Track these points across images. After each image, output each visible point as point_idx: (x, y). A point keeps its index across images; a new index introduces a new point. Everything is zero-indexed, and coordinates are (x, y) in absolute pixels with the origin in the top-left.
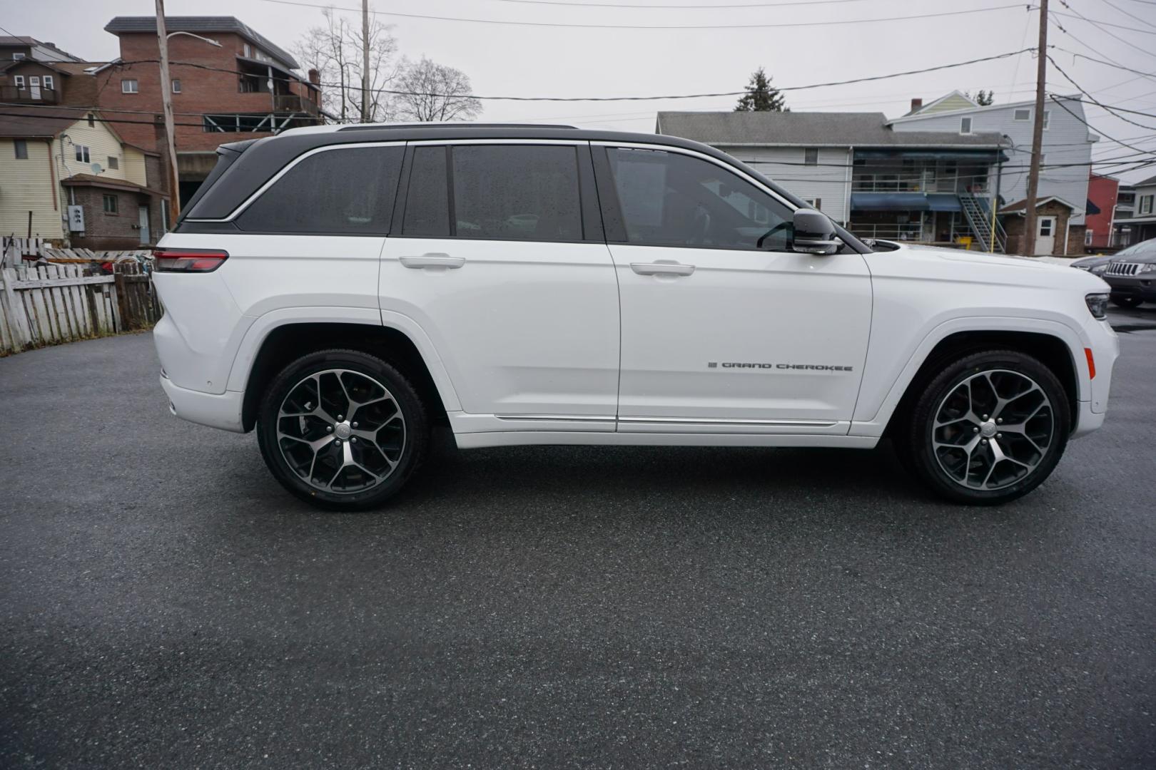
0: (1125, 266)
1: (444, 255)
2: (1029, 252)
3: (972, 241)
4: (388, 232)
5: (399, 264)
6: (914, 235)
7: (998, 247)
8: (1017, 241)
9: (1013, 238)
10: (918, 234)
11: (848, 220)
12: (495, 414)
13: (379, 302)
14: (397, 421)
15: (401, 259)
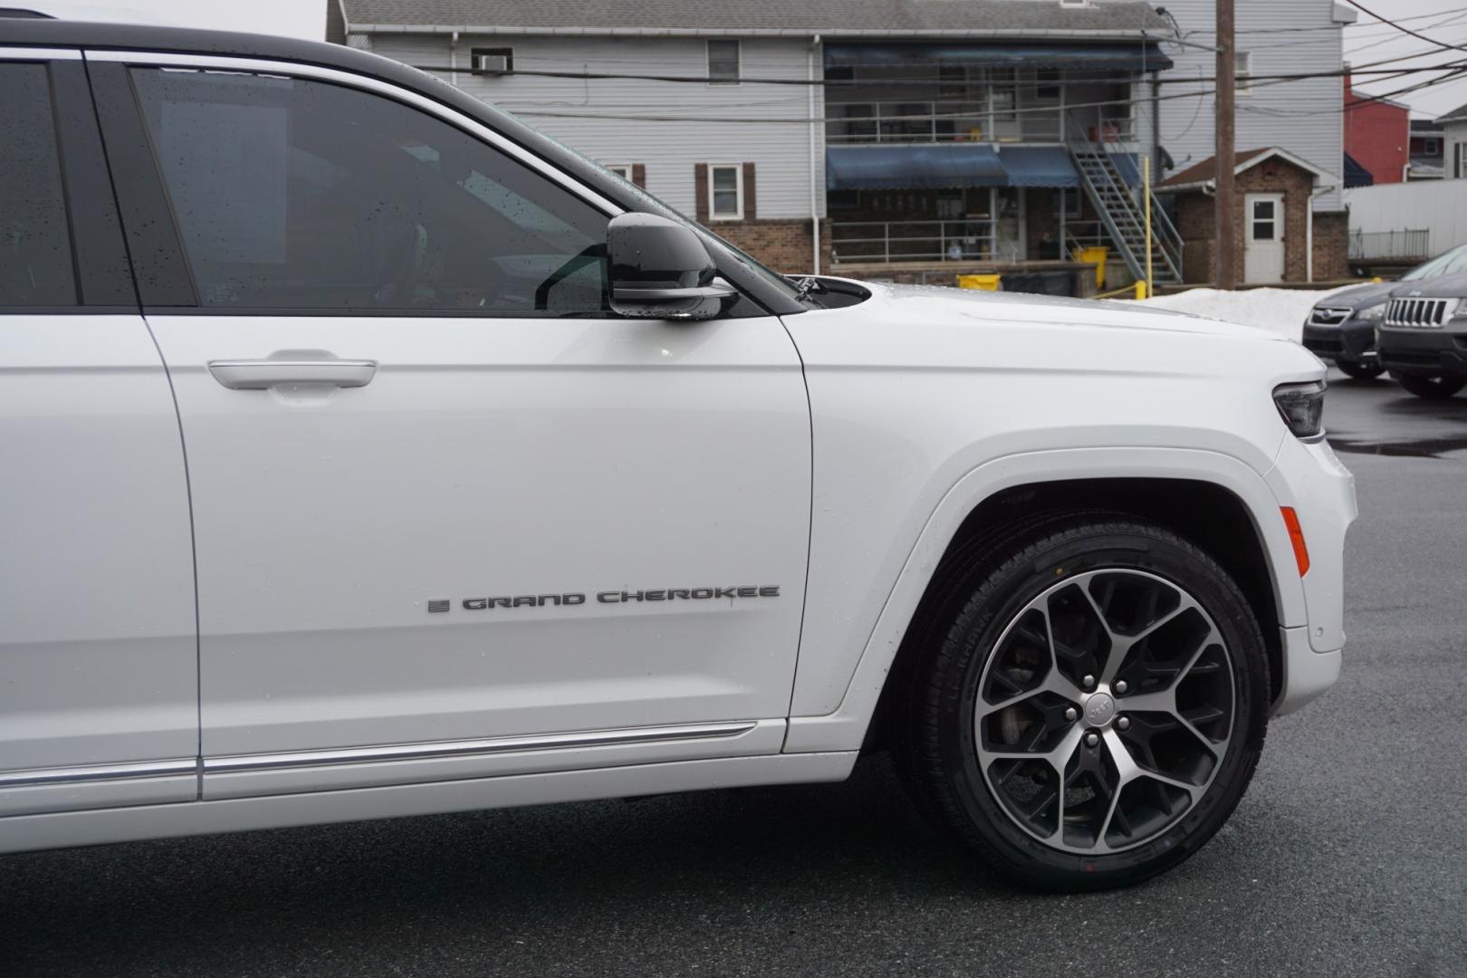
0: (1422, 303)
2: (1232, 279)
3: (1109, 257)
6: (979, 245)
7: (1166, 268)
8: (1206, 252)
9: (1196, 244)
10: (988, 242)
11: (824, 215)
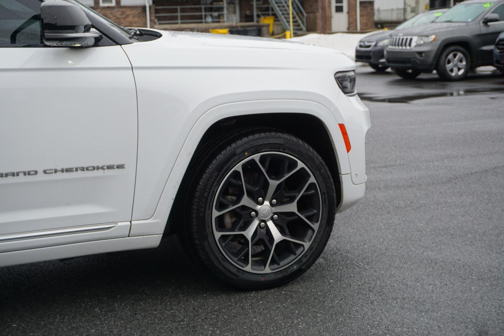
0: (403, 39)
2: (326, 29)
3: (275, 21)
6: (219, 16)
7: (299, 25)
8: (315, 18)
9: (311, 15)
10: (223, 15)
11: (151, 3)
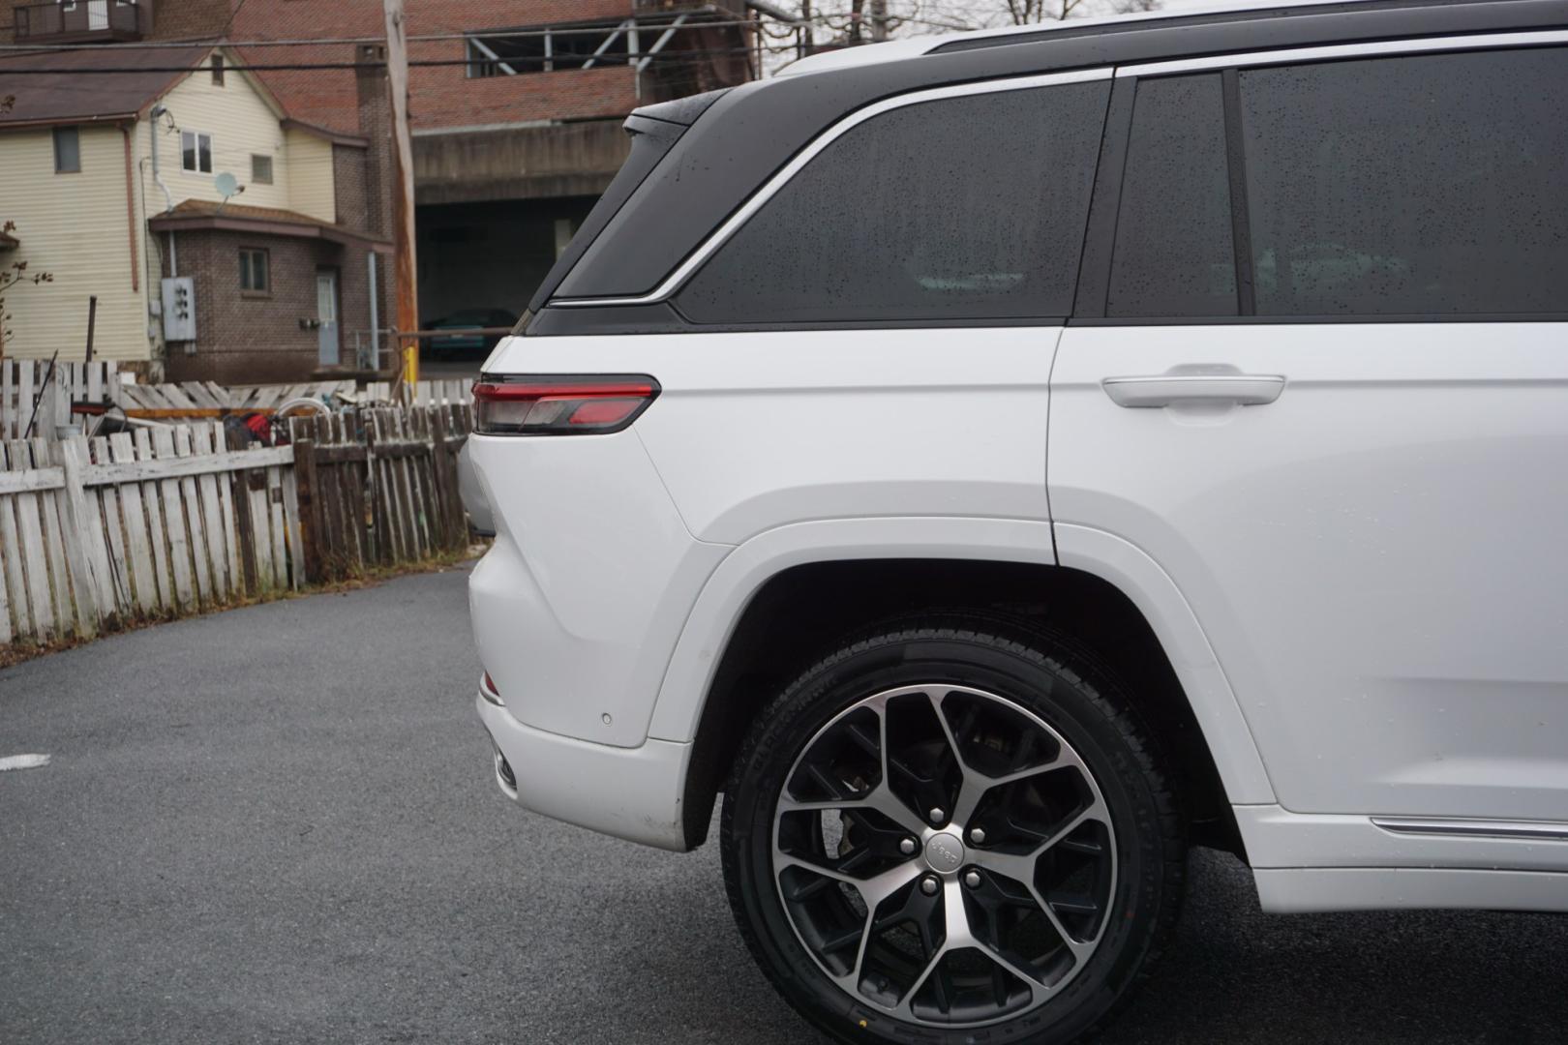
1: (1226, 369)
4: (1069, 314)
5: (1101, 398)
12: (1372, 816)
13: (1049, 505)
14: (1093, 828)
15: (1106, 383)
